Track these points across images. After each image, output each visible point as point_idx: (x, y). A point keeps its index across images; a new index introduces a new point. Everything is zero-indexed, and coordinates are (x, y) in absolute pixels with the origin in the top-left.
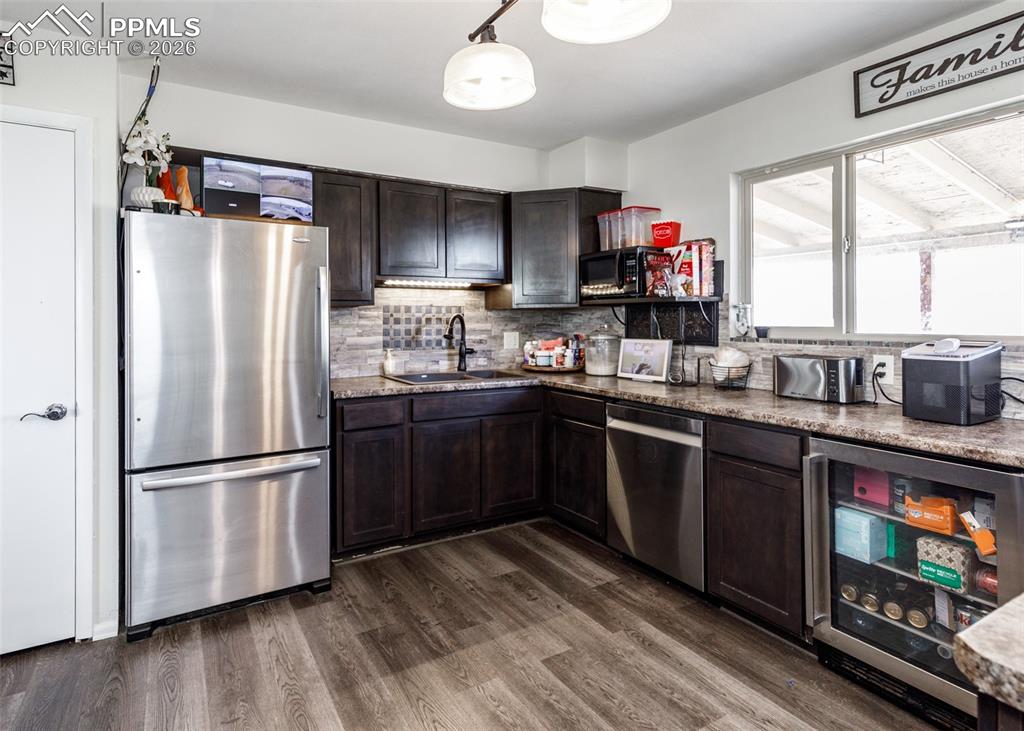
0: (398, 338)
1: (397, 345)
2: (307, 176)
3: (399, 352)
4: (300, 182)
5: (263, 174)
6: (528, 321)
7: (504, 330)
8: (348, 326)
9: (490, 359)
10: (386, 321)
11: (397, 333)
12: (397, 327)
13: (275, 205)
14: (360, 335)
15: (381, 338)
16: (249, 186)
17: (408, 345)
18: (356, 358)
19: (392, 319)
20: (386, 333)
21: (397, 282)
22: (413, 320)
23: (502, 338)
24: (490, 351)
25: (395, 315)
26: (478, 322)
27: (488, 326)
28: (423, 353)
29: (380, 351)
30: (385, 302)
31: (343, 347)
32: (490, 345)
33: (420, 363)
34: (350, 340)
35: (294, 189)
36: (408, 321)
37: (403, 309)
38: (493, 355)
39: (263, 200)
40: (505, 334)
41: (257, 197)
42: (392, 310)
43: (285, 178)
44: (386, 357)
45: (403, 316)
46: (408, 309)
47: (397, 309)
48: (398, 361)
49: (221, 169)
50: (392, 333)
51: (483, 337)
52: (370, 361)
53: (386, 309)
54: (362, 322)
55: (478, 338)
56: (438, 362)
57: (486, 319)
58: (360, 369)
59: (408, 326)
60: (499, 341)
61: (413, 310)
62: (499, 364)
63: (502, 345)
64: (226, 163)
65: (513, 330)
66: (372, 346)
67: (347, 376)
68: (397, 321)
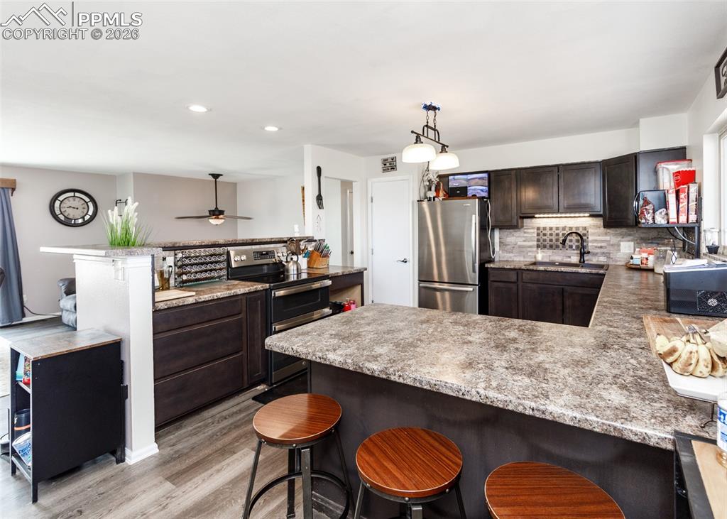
0: (546, 243)
1: (545, 247)
2: (485, 175)
3: (545, 250)
4: (482, 178)
5: (469, 178)
6: (643, 236)
7: (620, 241)
8: (519, 237)
9: (608, 258)
10: (538, 235)
11: (545, 240)
12: (545, 238)
13: (473, 189)
14: (524, 241)
15: (535, 243)
16: (464, 184)
17: (551, 247)
18: (523, 252)
19: (541, 234)
20: (538, 240)
21: (542, 216)
22: (554, 234)
23: (619, 245)
24: (609, 253)
25: (544, 232)
26: (599, 236)
27: (608, 238)
28: (560, 251)
29: (535, 249)
30: (538, 226)
31: (516, 246)
32: (610, 249)
33: (558, 256)
34: (519, 243)
35: (480, 182)
36: (551, 235)
37: (548, 229)
38: (611, 256)
39: (469, 188)
40: (622, 243)
41: (467, 187)
42: (541, 229)
43: (476, 178)
44: (538, 253)
45: (548, 232)
46: (551, 229)
47: (545, 229)
48: (545, 254)
49: (454, 179)
50: (541, 240)
51: (603, 244)
52: (530, 254)
53: (538, 229)
54: (525, 235)
55: (599, 245)
56: (570, 257)
57: (606, 234)
58: (524, 257)
59: (551, 237)
60: (616, 247)
61: (554, 229)
62: (617, 261)
63: (620, 250)
64: (456, 177)
65: (629, 241)
66: (530, 247)
67: (518, 260)
68: (545, 235)
